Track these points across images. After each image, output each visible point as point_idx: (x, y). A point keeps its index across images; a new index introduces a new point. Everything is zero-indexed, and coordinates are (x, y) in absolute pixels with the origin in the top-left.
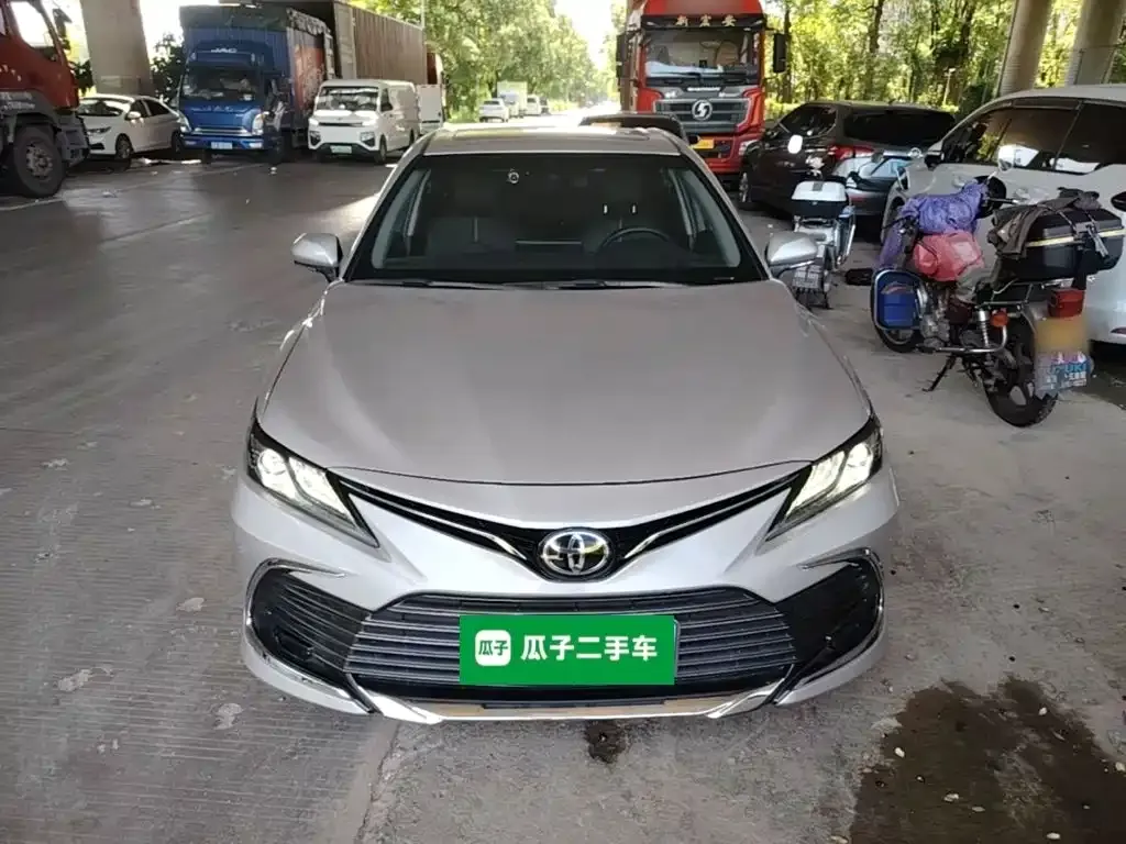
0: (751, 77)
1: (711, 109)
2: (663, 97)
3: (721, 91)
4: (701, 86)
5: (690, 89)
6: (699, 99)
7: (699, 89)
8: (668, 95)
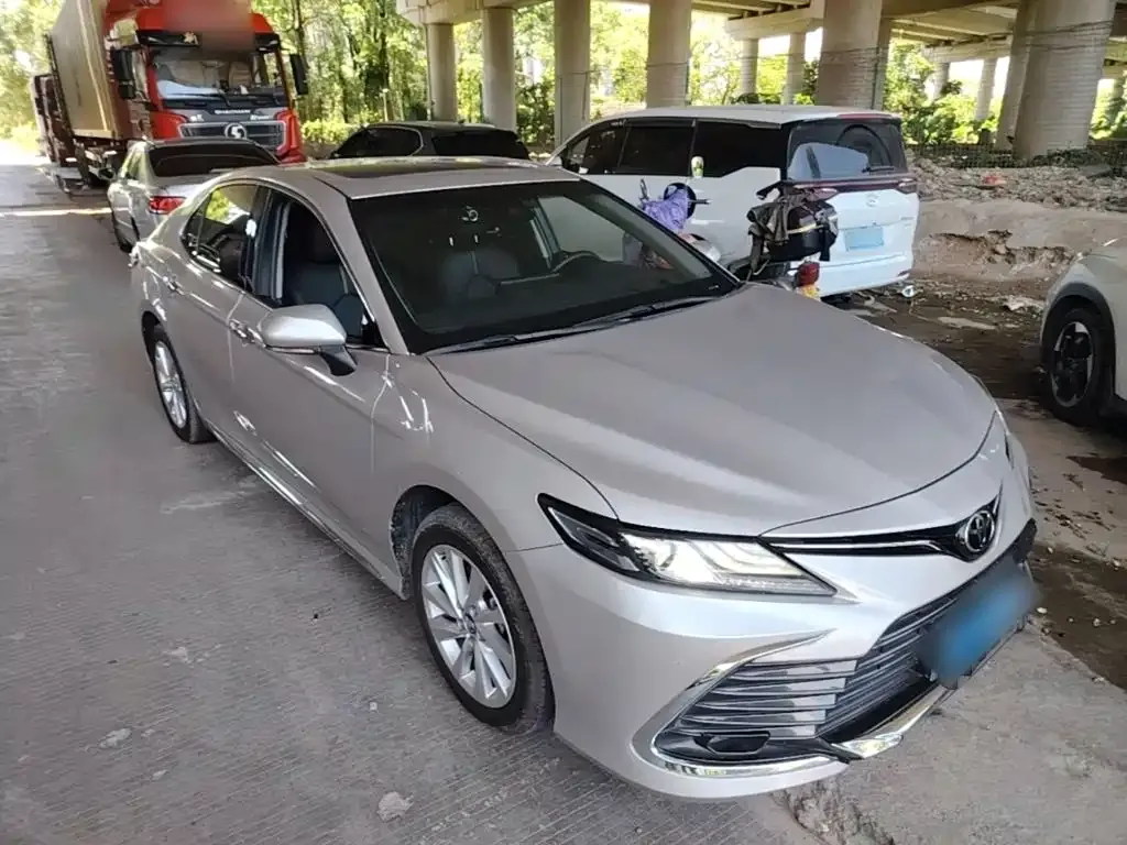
0: (279, 98)
1: (245, 132)
2: (189, 122)
3: (252, 113)
4: (229, 108)
5: (217, 112)
6: (230, 122)
7: (227, 112)
8: (193, 118)
